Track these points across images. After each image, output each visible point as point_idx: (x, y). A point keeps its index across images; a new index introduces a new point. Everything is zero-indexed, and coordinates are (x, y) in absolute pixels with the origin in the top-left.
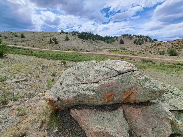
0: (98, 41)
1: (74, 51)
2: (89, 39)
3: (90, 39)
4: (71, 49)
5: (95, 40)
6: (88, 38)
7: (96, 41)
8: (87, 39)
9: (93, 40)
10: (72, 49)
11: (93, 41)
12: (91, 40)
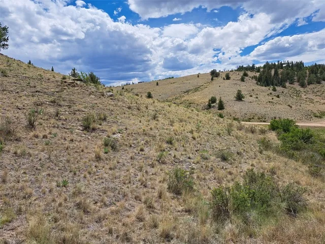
0: (318, 87)
1: (261, 121)
2: (287, 84)
3: (291, 83)
4: (253, 118)
5: (310, 83)
6: (286, 81)
7: (312, 86)
8: (282, 83)
9: (303, 85)
10: (257, 118)
11: (302, 89)
12: (297, 86)
